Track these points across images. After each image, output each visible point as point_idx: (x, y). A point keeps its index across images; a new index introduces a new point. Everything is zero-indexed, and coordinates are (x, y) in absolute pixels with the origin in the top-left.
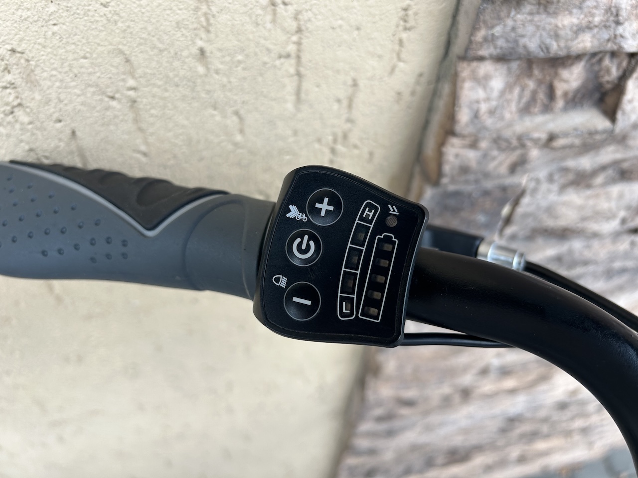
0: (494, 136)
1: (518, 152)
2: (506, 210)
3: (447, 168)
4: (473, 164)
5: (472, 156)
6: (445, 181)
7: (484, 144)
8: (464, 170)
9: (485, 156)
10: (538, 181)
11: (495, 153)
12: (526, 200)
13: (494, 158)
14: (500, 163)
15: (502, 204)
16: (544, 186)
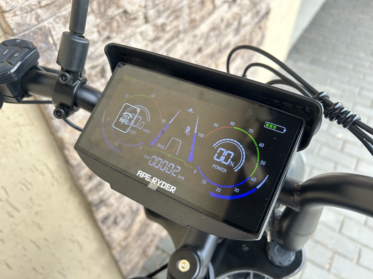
0: (19, 8)
1: (33, 12)
2: (51, 41)
3: (12, 26)
4: (20, 21)
5: (17, 19)
6: (15, 31)
7: (18, 13)
8: (19, 25)
9: (22, 17)
10: (52, 24)
11: (25, 15)
12: (53, 33)
13: (26, 17)
14: (30, 19)
15: (47, 38)
16: (56, 26)
